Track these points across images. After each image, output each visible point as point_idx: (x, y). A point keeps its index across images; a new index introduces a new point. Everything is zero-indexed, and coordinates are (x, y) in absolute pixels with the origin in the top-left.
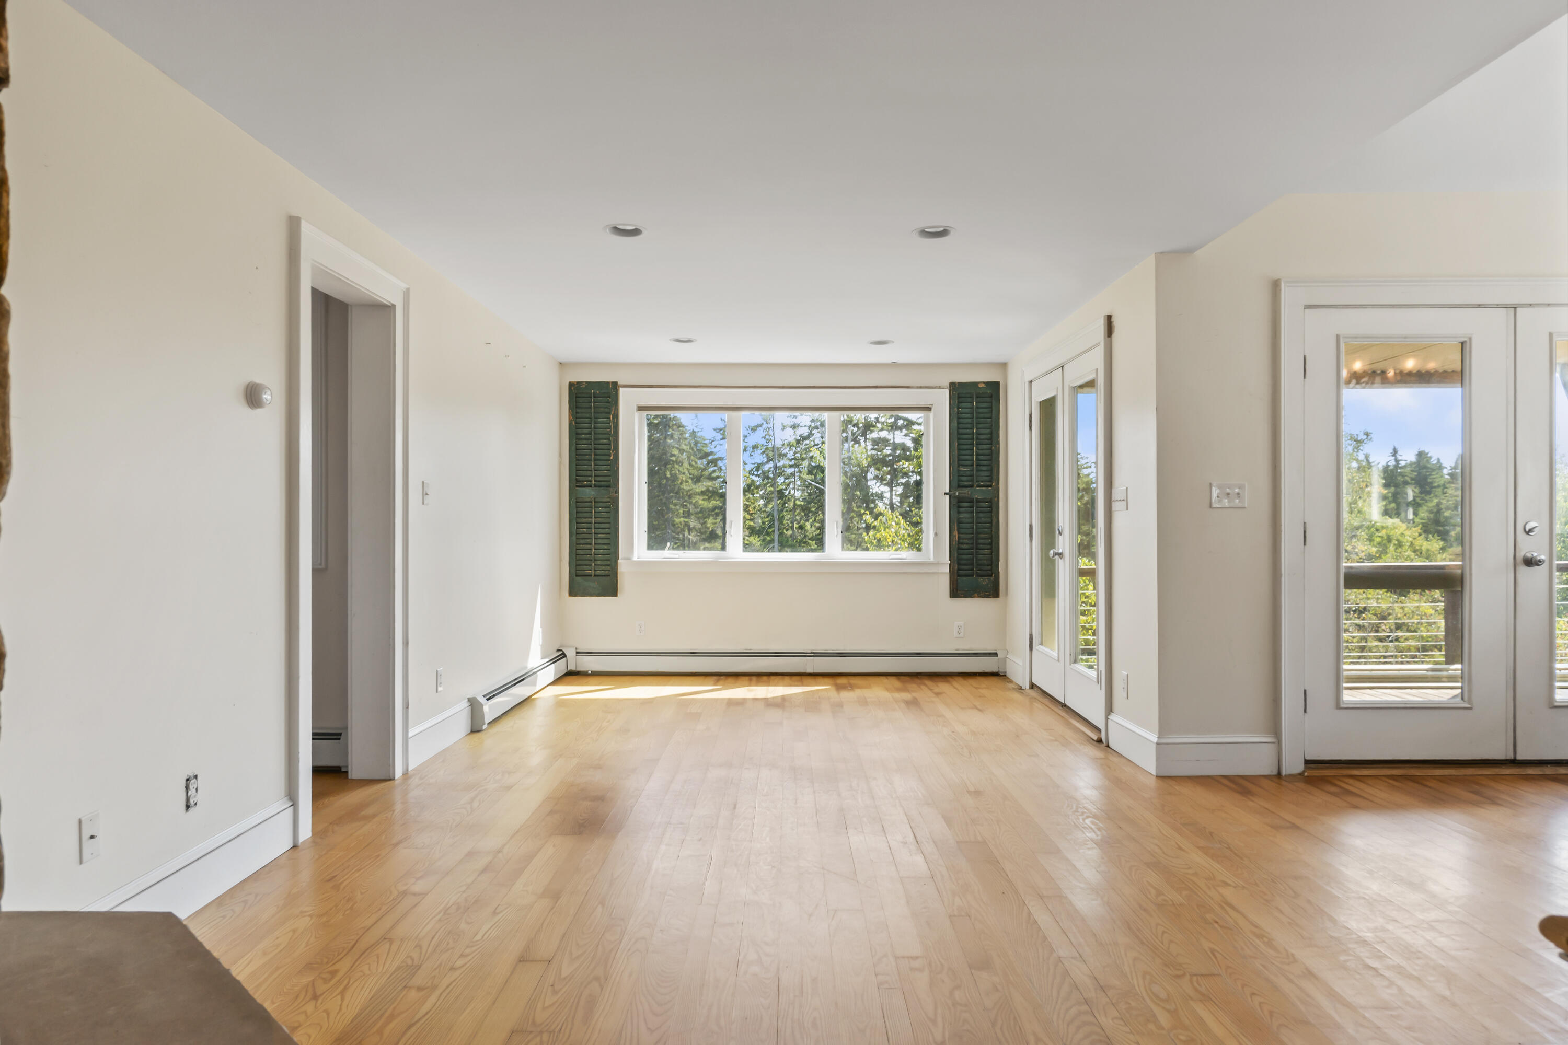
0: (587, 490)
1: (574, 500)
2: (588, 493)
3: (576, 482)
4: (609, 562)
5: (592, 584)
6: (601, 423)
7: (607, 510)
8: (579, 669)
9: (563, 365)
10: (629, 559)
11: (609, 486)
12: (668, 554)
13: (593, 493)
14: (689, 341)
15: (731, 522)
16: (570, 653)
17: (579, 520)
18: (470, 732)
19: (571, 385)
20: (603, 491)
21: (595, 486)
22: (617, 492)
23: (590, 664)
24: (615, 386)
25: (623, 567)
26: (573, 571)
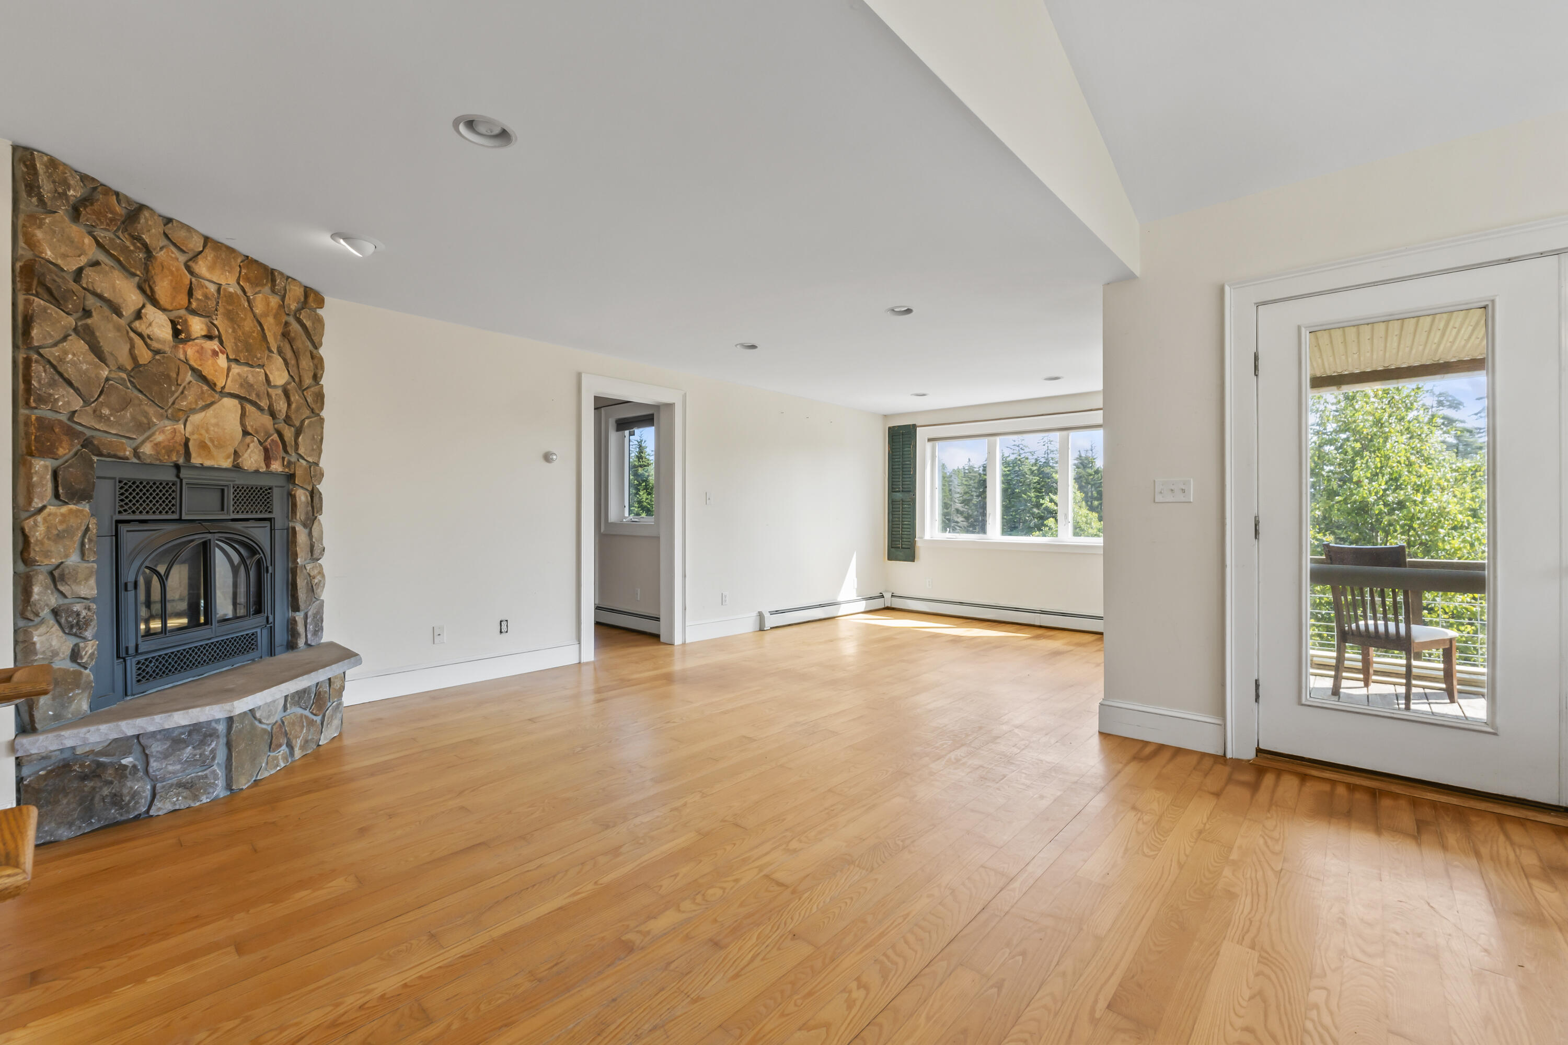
0: (898, 494)
1: (890, 501)
2: (899, 496)
3: (892, 488)
4: (909, 540)
5: (900, 553)
6: (906, 451)
7: (909, 506)
8: (893, 606)
9: (886, 417)
10: (922, 538)
11: (910, 491)
12: (948, 536)
13: (901, 496)
14: (924, 395)
15: (990, 514)
16: (887, 595)
17: (894, 513)
18: (758, 629)
19: (889, 428)
20: (906, 494)
21: (902, 491)
22: (915, 495)
23: (898, 603)
24: (914, 427)
25: (919, 543)
26: (890, 545)
